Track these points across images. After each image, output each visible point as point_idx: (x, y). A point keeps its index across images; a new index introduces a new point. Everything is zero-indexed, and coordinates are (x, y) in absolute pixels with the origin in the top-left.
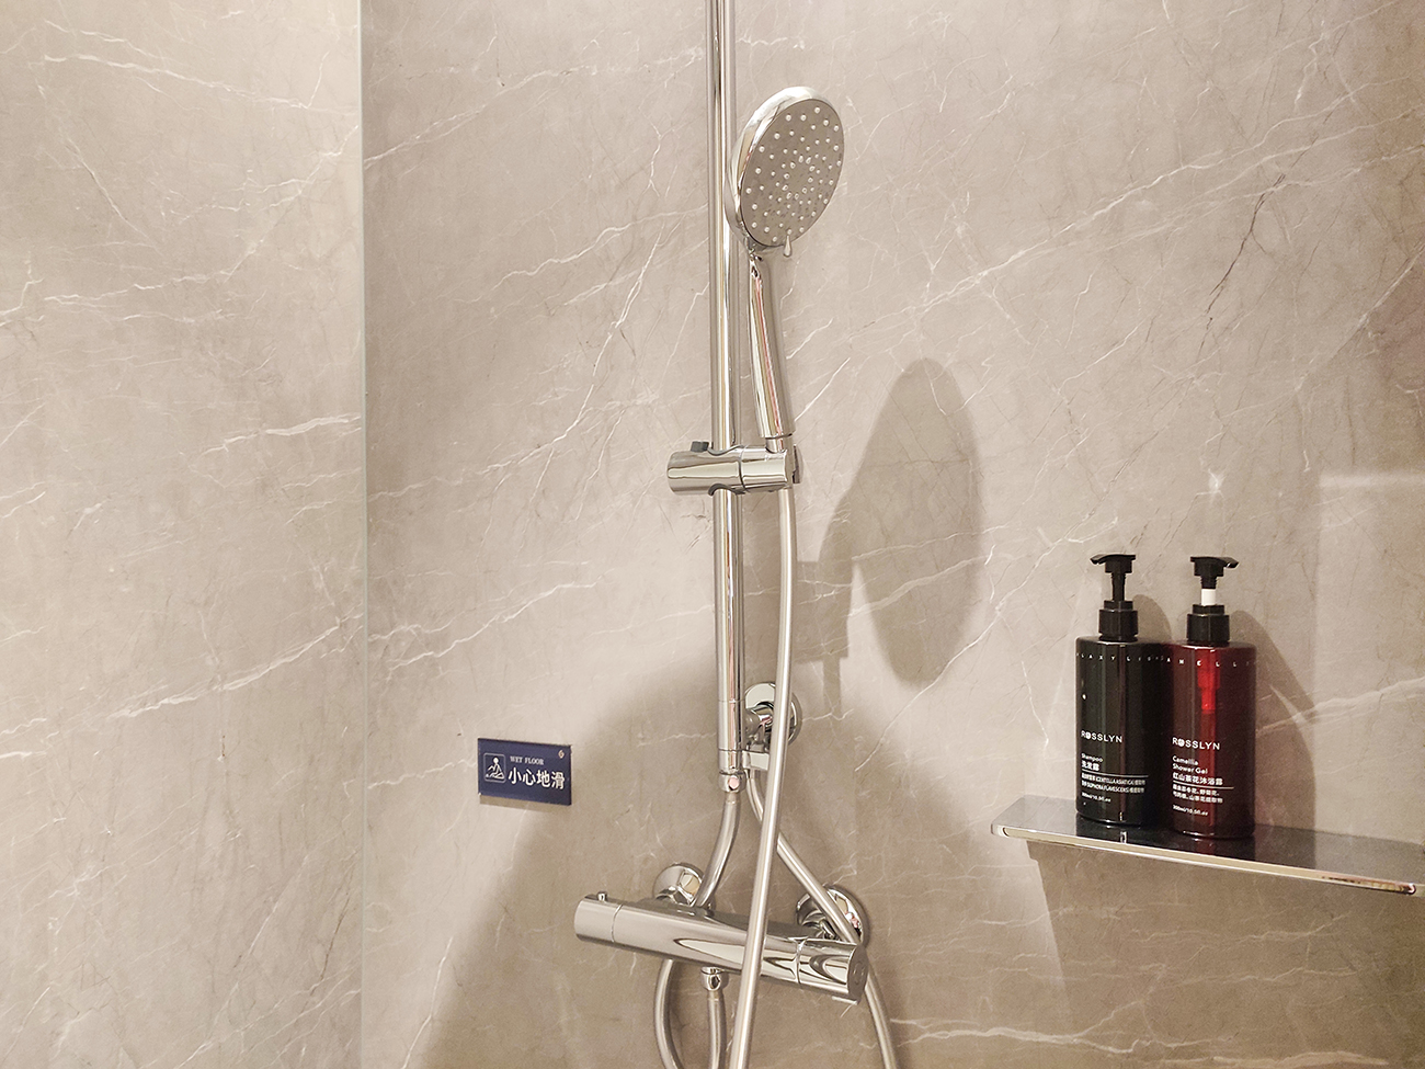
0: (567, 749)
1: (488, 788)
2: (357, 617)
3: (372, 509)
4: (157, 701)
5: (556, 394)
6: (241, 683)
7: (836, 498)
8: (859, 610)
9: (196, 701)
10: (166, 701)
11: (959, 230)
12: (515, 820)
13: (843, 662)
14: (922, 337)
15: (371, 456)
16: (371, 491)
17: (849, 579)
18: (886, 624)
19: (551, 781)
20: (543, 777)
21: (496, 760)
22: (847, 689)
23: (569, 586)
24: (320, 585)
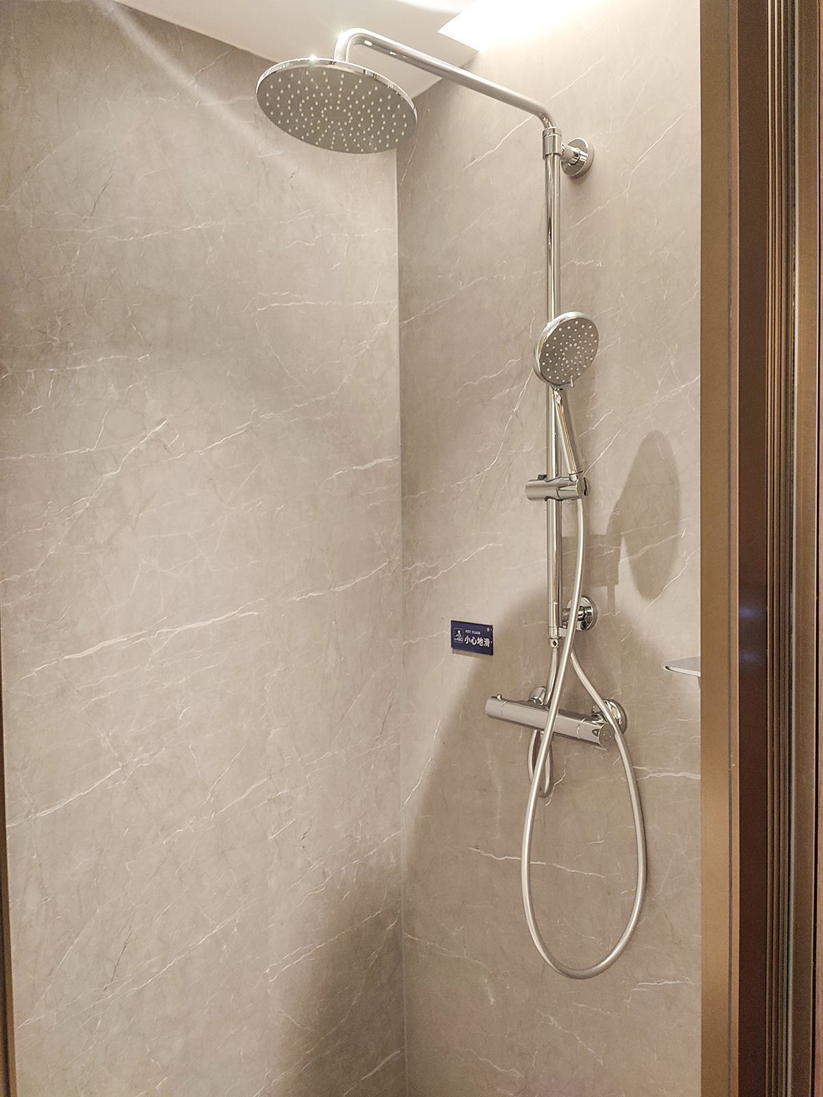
0: (491, 627)
1: (456, 646)
2: (397, 558)
3: (404, 504)
4: (307, 594)
5: (486, 447)
6: (342, 588)
7: (614, 502)
8: (624, 560)
9: (323, 595)
10: (310, 594)
11: (672, 363)
12: (468, 661)
13: (616, 587)
14: (654, 419)
15: (403, 476)
16: (403, 495)
17: (620, 545)
18: (635, 567)
19: (484, 643)
20: (480, 641)
21: (459, 632)
22: (617, 600)
23: (491, 545)
24: (378, 542)
